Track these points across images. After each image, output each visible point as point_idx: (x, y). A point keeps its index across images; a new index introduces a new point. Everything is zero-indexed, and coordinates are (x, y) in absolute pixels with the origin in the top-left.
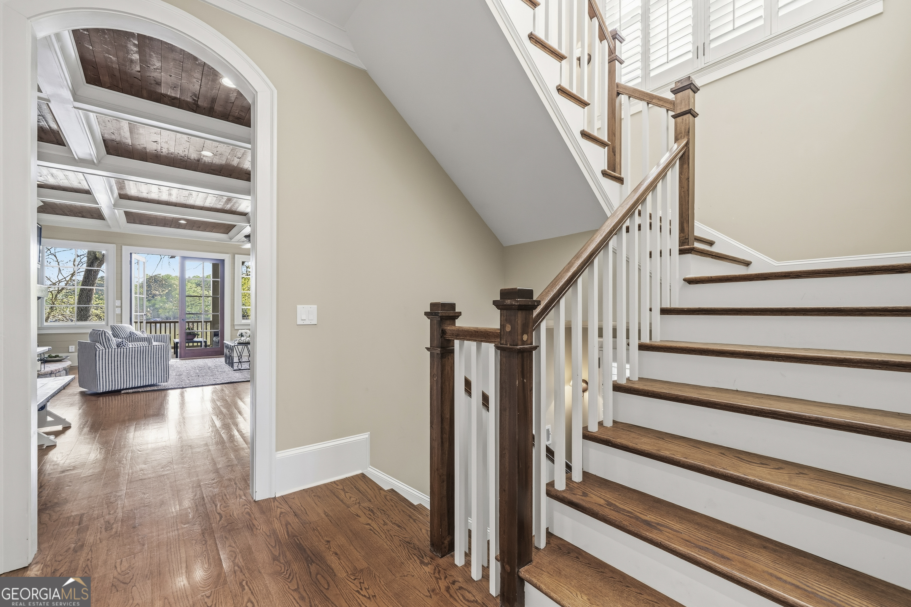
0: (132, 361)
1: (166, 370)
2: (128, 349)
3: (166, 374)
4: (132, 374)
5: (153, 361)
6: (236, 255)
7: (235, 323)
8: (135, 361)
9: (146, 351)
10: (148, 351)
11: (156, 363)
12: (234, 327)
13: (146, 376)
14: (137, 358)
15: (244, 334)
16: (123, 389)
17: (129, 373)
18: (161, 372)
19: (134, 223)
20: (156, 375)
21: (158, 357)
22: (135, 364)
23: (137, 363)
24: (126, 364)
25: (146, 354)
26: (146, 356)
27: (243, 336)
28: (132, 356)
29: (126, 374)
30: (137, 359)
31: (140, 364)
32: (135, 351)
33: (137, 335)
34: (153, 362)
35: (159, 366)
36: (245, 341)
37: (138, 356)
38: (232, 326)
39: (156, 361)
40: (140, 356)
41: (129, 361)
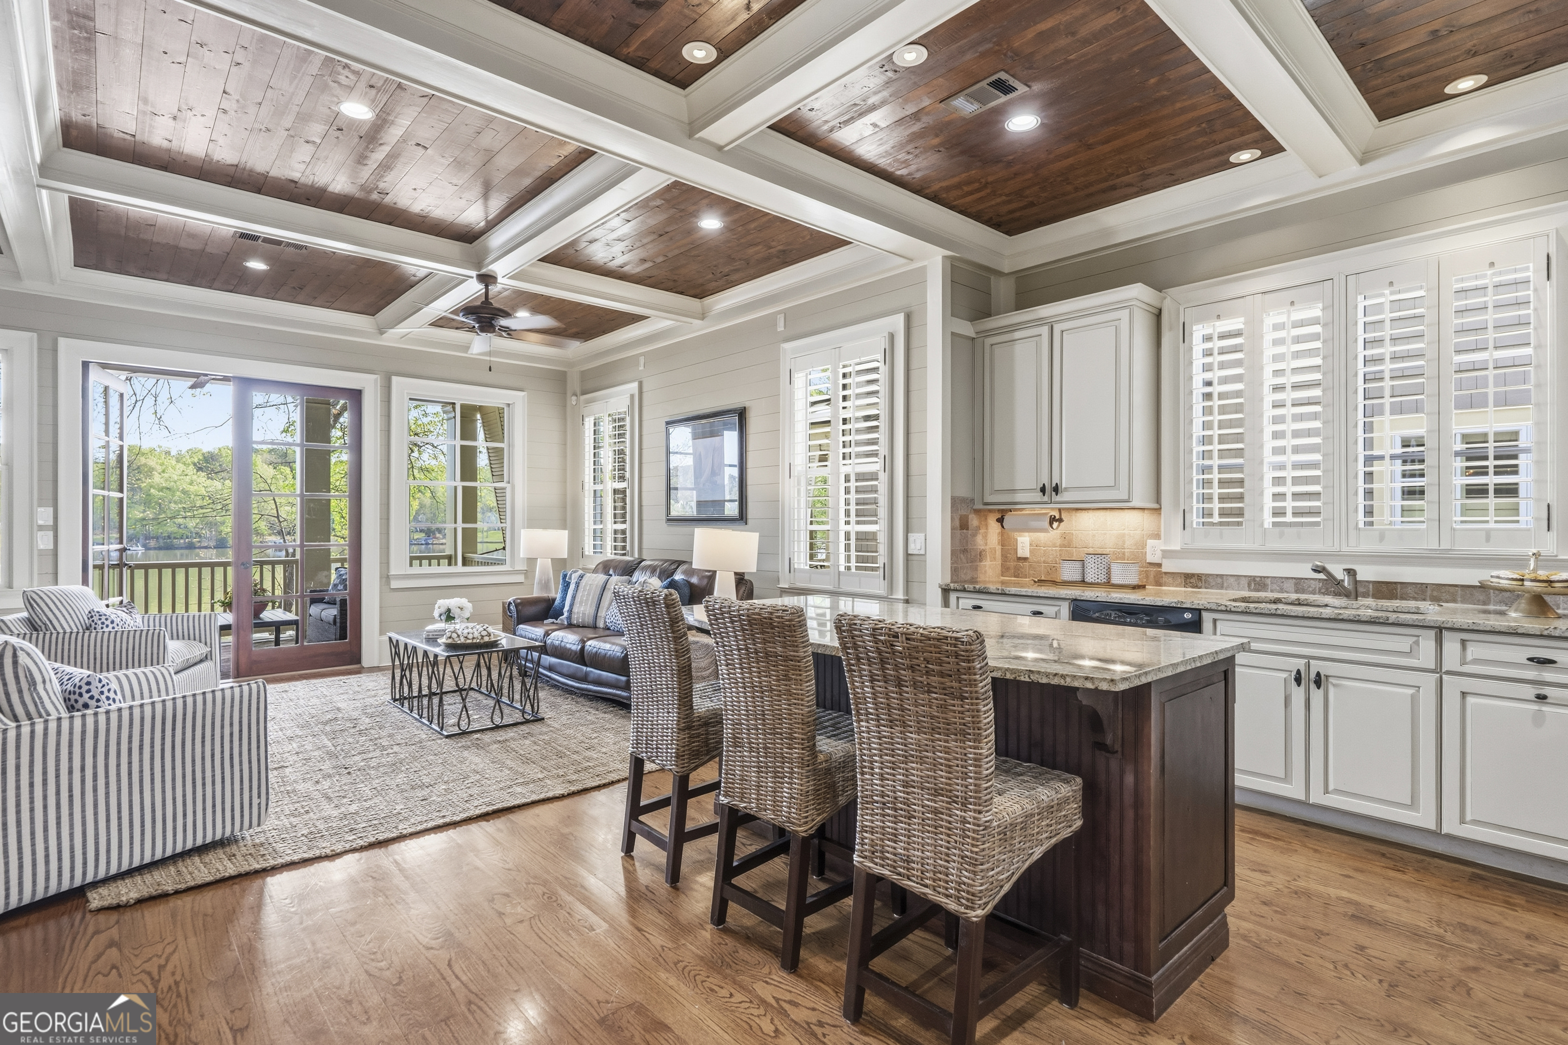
0: (130, 763)
1: (259, 779)
2: (114, 717)
3: (259, 797)
4: (131, 814)
5: (213, 750)
6: (395, 379)
7: (393, 572)
8: (141, 761)
9: (185, 715)
10: (194, 713)
11: (222, 758)
12: (388, 583)
13: (185, 815)
14: (152, 746)
15: (455, 612)
16: (95, 884)
17: (119, 812)
18: (242, 789)
19: (99, 266)
20: (223, 803)
21: (231, 734)
22: (141, 772)
23: (152, 769)
24: (107, 776)
25: (184, 728)
26: (184, 734)
27: (454, 618)
28: (130, 742)
29: (108, 820)
30: (152, 752)
31: (163, 771)
32: (142, 719)
33: (112, 622)
34: (213, 756)
35: (232, 766)
36: (470, 636)
37: (152, 739)
38: (384, 580)
39: (222, 752)
40: (163, 738)
41: (118, 765)
